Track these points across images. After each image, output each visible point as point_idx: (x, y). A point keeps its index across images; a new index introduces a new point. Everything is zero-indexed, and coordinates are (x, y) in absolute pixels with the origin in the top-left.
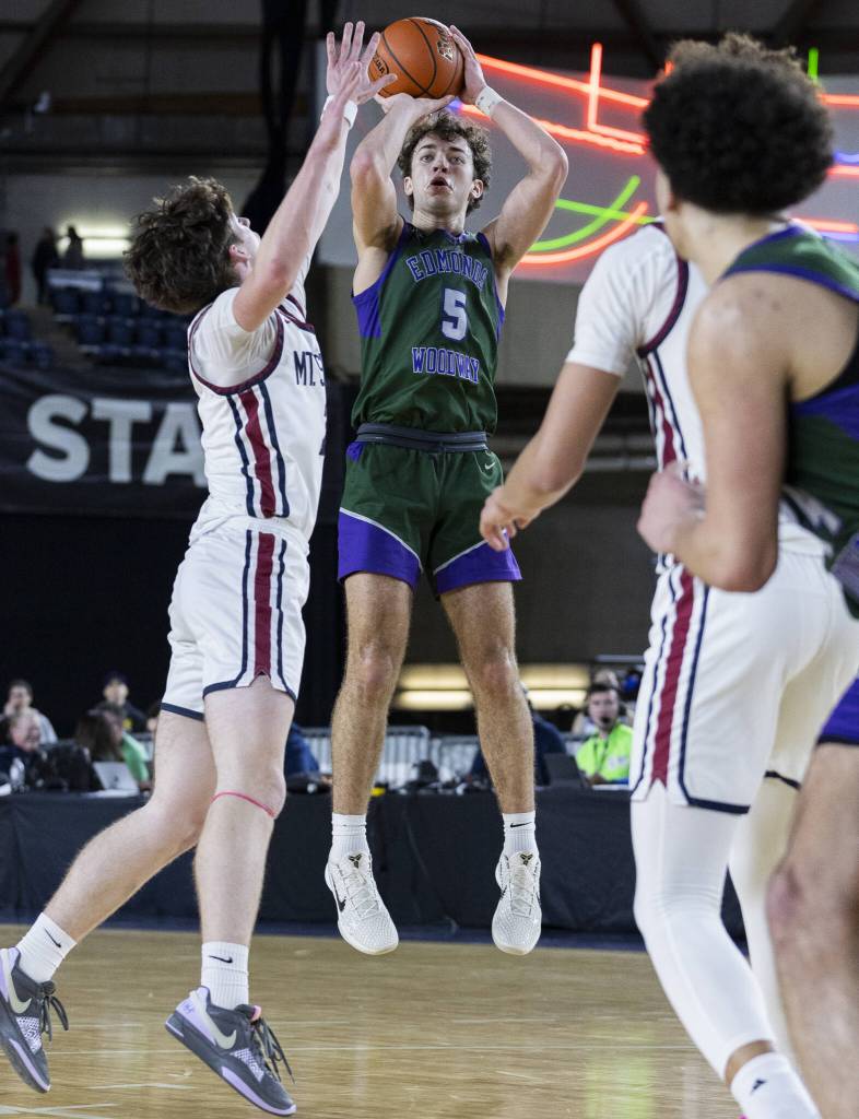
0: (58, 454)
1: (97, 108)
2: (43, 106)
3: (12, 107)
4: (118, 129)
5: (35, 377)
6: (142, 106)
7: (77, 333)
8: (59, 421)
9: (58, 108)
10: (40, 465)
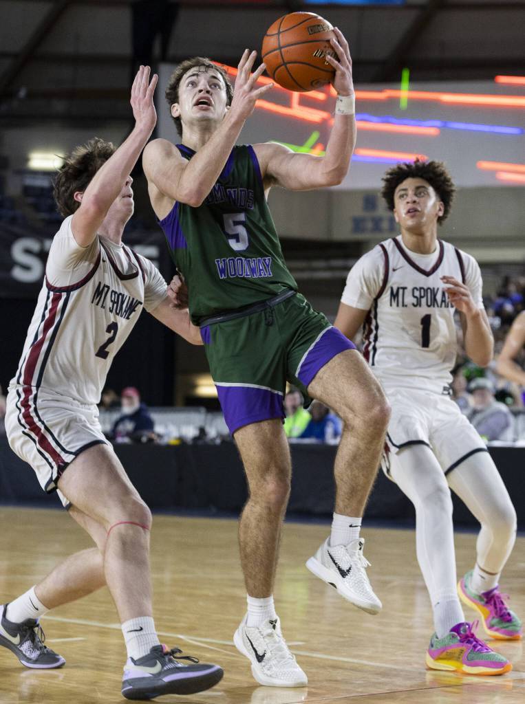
0: (27, 268)
1: (49, 96)
2: (22, 93)
3: (8, 94)
4: (59, 106)
5: (16, 229)
6: (71, 95)
7: (36, 207)
8: (28, 251)
9: (30, 95)
10: (18, 274)
